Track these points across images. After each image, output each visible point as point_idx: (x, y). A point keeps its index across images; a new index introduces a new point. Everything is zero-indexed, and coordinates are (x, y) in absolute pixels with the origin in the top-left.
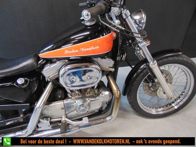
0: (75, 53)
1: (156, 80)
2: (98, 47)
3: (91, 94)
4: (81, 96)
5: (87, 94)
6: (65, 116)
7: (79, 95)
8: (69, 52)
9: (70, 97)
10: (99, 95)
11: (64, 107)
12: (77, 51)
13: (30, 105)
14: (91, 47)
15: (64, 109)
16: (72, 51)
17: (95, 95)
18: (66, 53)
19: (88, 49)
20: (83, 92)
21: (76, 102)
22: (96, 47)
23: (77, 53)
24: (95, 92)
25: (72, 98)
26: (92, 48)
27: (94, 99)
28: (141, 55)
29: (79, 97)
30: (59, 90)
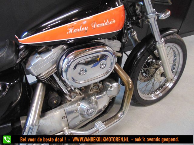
0: (83, 31)
1: (160, 62)
2: (114, 21)
3: (95, 90)
4: (83, 96)
5: (91, 91)
6: (67, 127)
7: (80, 94)
8: (74, 31)
9: (70, 99)
10: (107, 90)
11: (65, 115)
12: (86, 29)
13: (12, 125)
14: (106, 21)
15: (66, 118)
16: (79, 29)
17: (99, 91)
18: (70, 32)
19: (101, 25)
20: (83, 89)
21: (81, 104)
22: (112, 21)
23: (86, 31)
24: (99, 86)
25: (72, 100)
26: (107, 23)
27: (101, 96)
28: (135, 38)
29: (81, 96)
30: (52, 92)
